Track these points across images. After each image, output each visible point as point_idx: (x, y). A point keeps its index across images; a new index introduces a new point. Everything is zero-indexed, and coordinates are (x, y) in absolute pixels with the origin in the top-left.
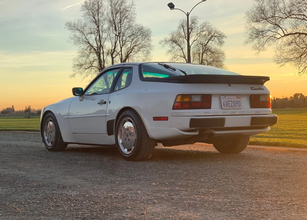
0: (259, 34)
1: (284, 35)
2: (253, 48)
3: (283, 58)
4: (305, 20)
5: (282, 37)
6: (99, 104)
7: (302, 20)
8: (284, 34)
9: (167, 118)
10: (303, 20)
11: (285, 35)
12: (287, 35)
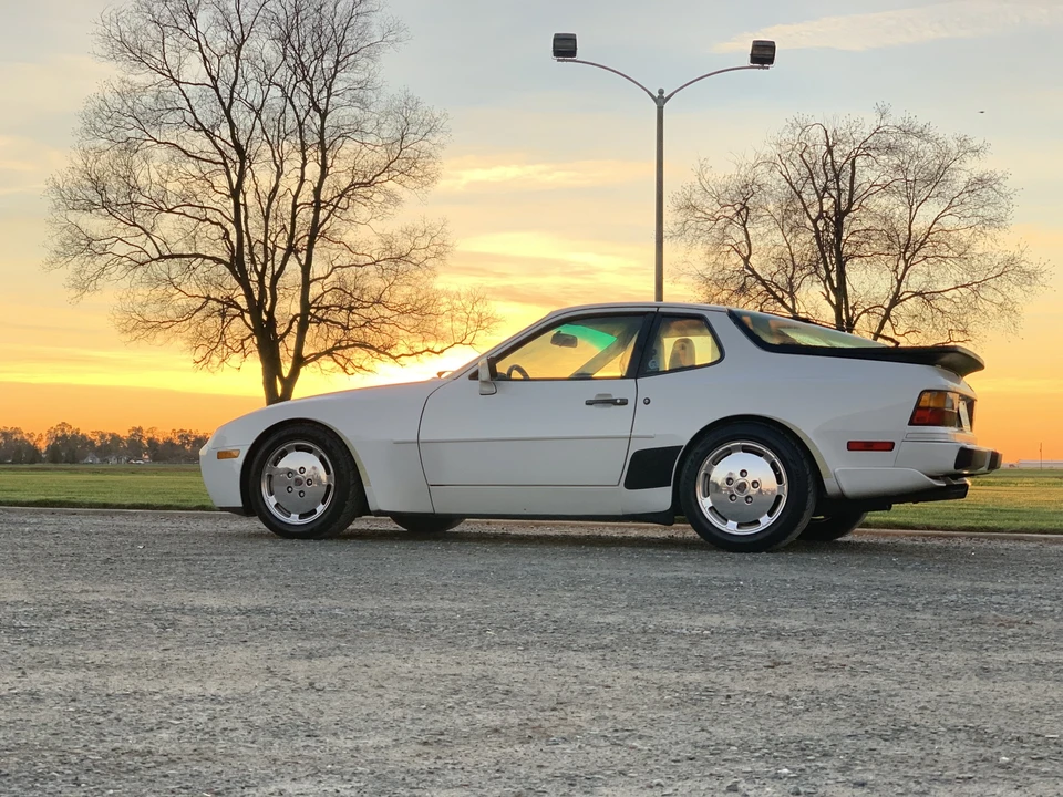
0: (89, 246)
1: (157, 255)
2: (72, 282)
3: (140, 319)
4: (212, 223)
5: (153, 260)
6: (589, 403)
7: (201, 220)
8: (159, 251)
9: (893, 444)
10: (204, 221)
11: (162, 257)
12: (166, 257)
